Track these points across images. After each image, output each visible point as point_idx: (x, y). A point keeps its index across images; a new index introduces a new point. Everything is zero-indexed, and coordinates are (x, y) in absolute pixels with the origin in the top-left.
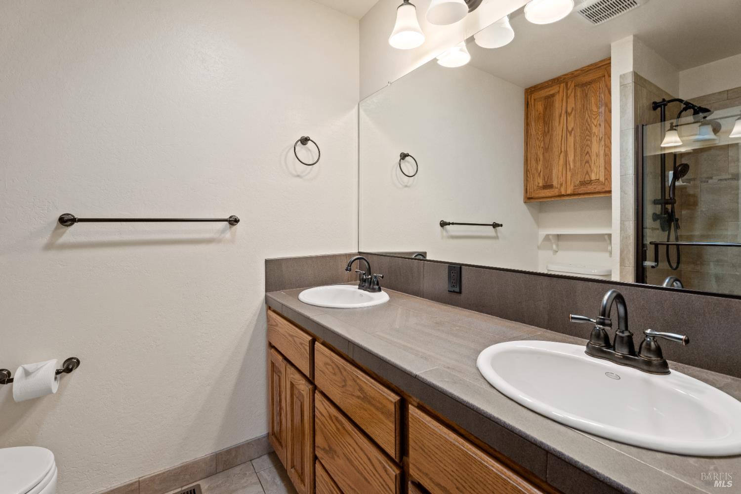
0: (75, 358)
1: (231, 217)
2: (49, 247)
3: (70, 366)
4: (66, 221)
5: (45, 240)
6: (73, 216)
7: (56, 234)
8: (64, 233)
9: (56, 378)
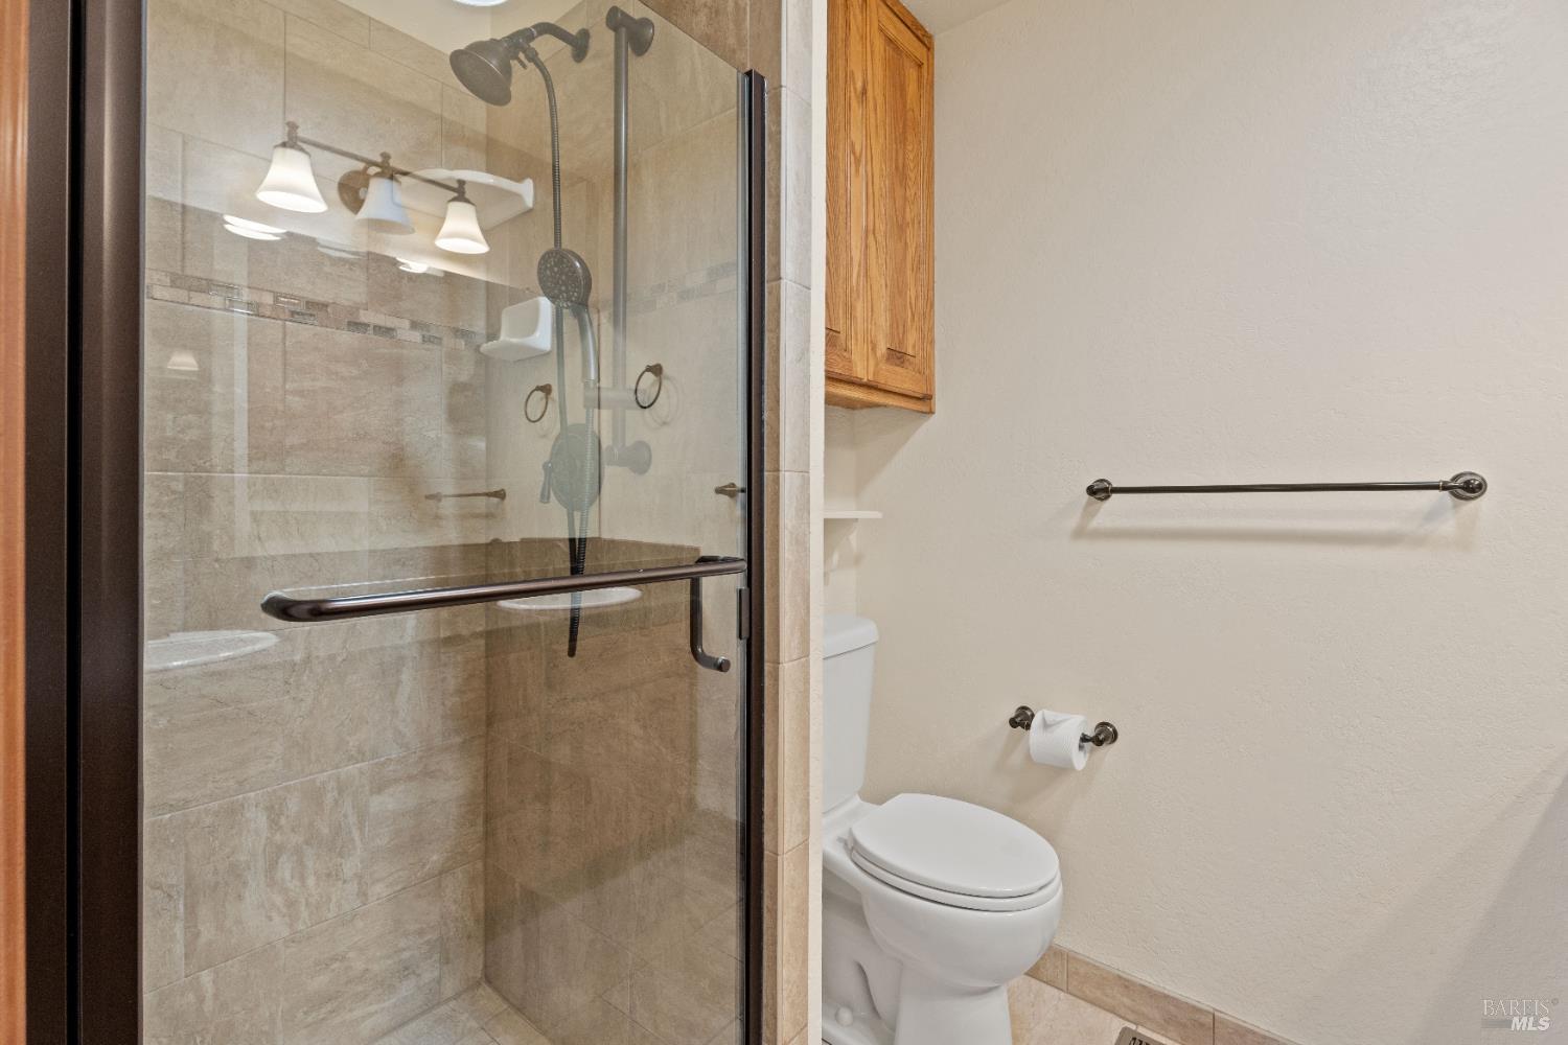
0: (1112, 726)
1: (1455, 478)
2: (1080, 533)
3: (1104, 736)
4: (1100, 491)
5: (1073, 522)
6: (1109, 484)
7: (1088, 513)
8: (1098, 510)
9: (1081, 747)
